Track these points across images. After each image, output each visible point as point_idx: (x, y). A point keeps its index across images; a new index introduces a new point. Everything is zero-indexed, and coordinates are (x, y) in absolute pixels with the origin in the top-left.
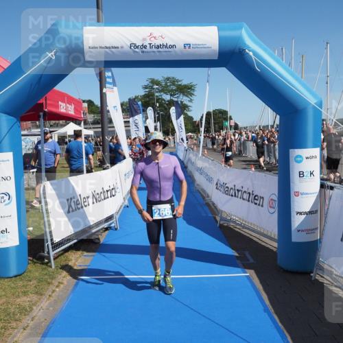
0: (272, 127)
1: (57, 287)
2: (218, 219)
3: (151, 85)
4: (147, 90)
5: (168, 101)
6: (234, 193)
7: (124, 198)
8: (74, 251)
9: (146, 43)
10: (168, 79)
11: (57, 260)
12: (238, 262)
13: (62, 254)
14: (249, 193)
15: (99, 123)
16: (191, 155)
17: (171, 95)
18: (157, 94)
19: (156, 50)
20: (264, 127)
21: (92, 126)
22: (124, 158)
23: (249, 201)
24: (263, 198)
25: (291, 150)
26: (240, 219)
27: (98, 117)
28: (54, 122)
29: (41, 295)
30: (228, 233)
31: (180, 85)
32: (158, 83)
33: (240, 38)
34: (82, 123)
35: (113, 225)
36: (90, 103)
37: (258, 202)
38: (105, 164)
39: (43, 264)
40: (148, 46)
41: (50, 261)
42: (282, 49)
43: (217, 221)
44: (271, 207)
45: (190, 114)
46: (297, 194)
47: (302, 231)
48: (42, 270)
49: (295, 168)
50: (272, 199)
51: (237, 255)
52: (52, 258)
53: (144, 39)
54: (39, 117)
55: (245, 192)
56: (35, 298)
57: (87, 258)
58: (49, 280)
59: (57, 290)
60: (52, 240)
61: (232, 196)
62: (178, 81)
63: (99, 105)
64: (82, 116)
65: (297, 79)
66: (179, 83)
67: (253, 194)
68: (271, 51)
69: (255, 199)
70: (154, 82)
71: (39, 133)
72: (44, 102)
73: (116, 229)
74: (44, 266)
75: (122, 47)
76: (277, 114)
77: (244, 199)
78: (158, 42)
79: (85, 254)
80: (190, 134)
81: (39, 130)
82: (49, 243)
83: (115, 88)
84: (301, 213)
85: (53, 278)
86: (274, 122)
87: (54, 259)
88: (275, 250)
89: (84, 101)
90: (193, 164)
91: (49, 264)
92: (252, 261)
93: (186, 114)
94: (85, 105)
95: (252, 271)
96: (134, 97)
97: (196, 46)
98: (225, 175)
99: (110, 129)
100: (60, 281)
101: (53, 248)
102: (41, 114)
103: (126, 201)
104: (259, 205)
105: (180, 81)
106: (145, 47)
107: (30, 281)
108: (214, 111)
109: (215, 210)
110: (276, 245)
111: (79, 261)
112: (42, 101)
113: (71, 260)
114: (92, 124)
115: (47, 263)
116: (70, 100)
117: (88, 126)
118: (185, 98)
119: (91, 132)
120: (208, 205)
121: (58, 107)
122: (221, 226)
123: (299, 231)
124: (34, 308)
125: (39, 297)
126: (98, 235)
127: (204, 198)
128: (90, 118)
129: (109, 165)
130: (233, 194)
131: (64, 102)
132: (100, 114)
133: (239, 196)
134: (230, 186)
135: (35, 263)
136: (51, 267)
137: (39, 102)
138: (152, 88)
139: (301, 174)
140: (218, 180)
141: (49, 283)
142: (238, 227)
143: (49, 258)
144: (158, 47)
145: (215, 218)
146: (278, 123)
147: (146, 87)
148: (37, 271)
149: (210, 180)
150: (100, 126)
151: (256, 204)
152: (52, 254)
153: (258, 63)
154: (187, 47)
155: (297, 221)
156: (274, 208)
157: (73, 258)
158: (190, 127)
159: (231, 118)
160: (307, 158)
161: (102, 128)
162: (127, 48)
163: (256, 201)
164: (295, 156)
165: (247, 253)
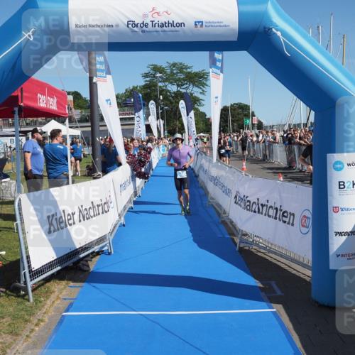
0: (305, 125)
1: (36, 325)
2: (237, 240)
3: (152, 72)
4: (148, 79)
5: (174, 93)
6: (258, 208)
7: (119, 215)
8: (57, 281)
9: (147, 21)
10: (174, 65)
11: (37, 292)
12: (263, 294)
13: (43, 285)
14: (277, 209)
15: (87, 121)
16: (203, 161)
17: (178, 86)
18: (160, 84)
19: (159, 29)
20: (294, 125)
21: (78, 125)
22: (120, 164)
23: (276, 218)
24: (293, 215)
25: (328, 155)
26: (265, 241)
27: (86, 113)
28: (31, 119)
29: (17, 335)
30: (250, 259)
31: (190, 72)
32: (161, 70)
33: (265, 15)
34: (67, 121)
35: (106, 248)
36: (77, 95)
37: (287, 220)
38: (95, 172)
39: (19, 296)
40: (150, 24)
41: (27, 293)
42: (318, 27)
43: (236, 244)
44: (303, 226)
45: (201, 109)
46: (336, 210)
47: (343, 256)
48: (18, 305)
49: (334, 177)
50: (305, 217)
51: (261, 286)
52: (30, 289)
53: (145, 16)
54: (13, 113)
55: (271, 207)
56: (9, 338)
57: (73, 289)
58: (26, 317)
59: (37, 329)
60: (29, 266)
61: (255, 212)
62: (187, 68)
63: (88, 98)
64: (67, 112)
65: (336, 66)
66: (189, 70)
67: (281, 210)
68: (304, 31)
69: (283, 216)
70: (156, 69)
71: (14, 133)
72: (20, 94)
73: (110, 254)
74: (20, 300)
75: (117, 26)
76: (311, 109)
77: (269, 216)
78: (163, 19)
79: (71, 284)
80: (202, 134)
81: (13, 130)
82: (27, 270)
83: (109, 77)
84: (340, 234)
85: (31, 314)
86: (308, 119)
87: (33, 291)
88: (308, 279)
89: (69, 93)
90: (205, 172)
91: (26, 297)
92: (279, 293)
93: (197, 110)
94: (70, 98)
95: (281, 306)
96: (131, 88)
97: (210, 24)
98: (246, 186)
99: (102, 128)
100: (41, 318)
101: (30, 277)
102: (16, 109)
103: (122, 218)
104: (289, 223)
105: (189, 68)
106: (146, 25)
107: (3, 318)
108: (231, 105)
109: (233, 230)
110: (309, 273)
111: (64, 293)
112: (17, 93)
113: (54, 292)
114: (79, 122)
115: (24, 295)
116: (52, 92)
117: (73, 125)
118: (196, 89)
119: (77, 132)
120: (224, 223)
121: (36, 100)
122: (241, 250)
123: (338, 256)
124: (8, 351)
125: (15, 337)
126: (87, 261)
127: (219, 215)
128: (77, 114)
129: (101, 173)
130: (257, 210)
131: (44, 94)
132: (88, 109)
133: (264, 212)
134: (253, 199)
135: (9, 295)
136: (28, 300)
137: (13, 94)
138: (154, 76)
139: (341, 185)
140: (238, 192)
141: (26, 321)
142: (262, 251)
143: (26, 289)
144: (162, 25)
145: (233, 239)
146: (313, 121)
147: (146, 76)
148: (11, 306)
149: (227, 192)
150: (89, 124)
151: (285, 222)
152: (30, 284)
153: (287, 46)
154: (199, 26)
155: (336, 243)
156: (307, 227)
157: (56, 290)
158: (202, 126)
159: (253, 115)
160: (349, 165)
161: (92, 126)
162: (123, 27)
163: (284, 219)
164: (333, 162)
165: (273, 284)
